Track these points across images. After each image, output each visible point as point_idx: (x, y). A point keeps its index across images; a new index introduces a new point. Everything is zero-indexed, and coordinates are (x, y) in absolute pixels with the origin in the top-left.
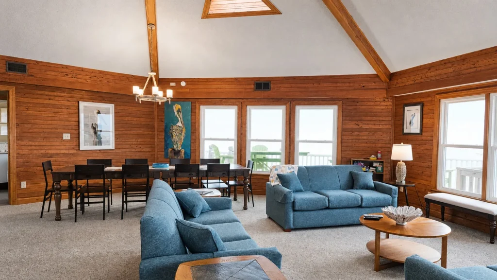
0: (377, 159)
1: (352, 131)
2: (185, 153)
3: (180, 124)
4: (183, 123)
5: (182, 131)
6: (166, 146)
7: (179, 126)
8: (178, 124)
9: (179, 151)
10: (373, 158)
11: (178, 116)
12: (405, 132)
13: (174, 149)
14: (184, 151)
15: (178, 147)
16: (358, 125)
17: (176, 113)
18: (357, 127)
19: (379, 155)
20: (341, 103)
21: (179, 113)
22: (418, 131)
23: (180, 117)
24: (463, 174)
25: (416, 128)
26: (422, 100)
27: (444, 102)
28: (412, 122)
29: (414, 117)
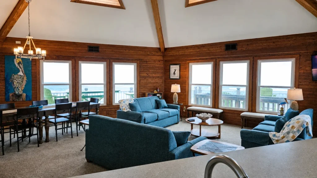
0: (158, 92)
1: (145, 77)
2: (27, 96)
3: (21, 73)
4: (24, 73)
5: (23, 78)
6: (7, 91)
7: (20, 75)
8: (19, 74)
9: (21, 95)
10: (155, 92)
11: (19, 67)
12: (171, 78)
13: (15, 94)
14: (25, 95)
15: (20, 91)
16: (148, 74)
17: (17, 65)
18: (147, 75)
19: (158, 90)
20: (138, 62)
21: (20, 65)
22: (178, 78)
23: (21, 68)
24: (197, 97)
25: (177, 76)
26: (180, 63)
27: (190, 64)
28: (174, 73)
29: (175, 71)
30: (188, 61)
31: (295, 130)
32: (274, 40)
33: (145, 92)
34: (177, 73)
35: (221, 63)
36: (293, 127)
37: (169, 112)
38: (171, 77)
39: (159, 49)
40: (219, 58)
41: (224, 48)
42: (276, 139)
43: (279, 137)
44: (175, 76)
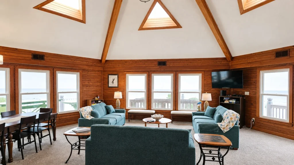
0: (98, 99)
1: (87, 86)
10: (96, 99)
16: (89, 83)
20: (81, 71)
22: (117, 86)
25: (115, 84)
26: (118, 73)
27: (127, 75)
28: (113, 82)
29: (113, 81)
30: (125, 72)
31: (233, 120)
32: (191, 61)
33: (88, 99)
34: (116, 82)
35: (152, 74)
36: (231, 118)
37: (120, 116)
38: (110, 86)
39: (100, 61)
40: (151, 71)
41: (156, 63)
42: (223, 127)
43: (224, 126)
44: (113, 84)
